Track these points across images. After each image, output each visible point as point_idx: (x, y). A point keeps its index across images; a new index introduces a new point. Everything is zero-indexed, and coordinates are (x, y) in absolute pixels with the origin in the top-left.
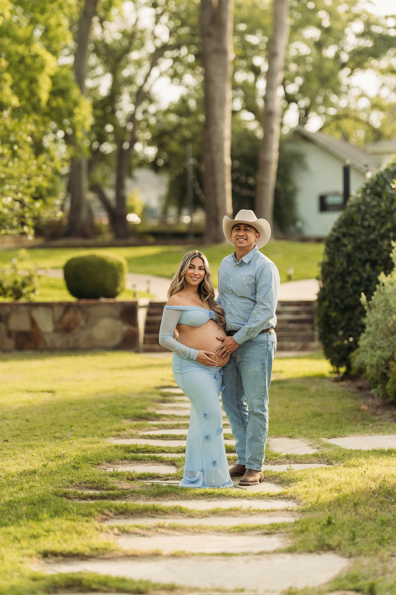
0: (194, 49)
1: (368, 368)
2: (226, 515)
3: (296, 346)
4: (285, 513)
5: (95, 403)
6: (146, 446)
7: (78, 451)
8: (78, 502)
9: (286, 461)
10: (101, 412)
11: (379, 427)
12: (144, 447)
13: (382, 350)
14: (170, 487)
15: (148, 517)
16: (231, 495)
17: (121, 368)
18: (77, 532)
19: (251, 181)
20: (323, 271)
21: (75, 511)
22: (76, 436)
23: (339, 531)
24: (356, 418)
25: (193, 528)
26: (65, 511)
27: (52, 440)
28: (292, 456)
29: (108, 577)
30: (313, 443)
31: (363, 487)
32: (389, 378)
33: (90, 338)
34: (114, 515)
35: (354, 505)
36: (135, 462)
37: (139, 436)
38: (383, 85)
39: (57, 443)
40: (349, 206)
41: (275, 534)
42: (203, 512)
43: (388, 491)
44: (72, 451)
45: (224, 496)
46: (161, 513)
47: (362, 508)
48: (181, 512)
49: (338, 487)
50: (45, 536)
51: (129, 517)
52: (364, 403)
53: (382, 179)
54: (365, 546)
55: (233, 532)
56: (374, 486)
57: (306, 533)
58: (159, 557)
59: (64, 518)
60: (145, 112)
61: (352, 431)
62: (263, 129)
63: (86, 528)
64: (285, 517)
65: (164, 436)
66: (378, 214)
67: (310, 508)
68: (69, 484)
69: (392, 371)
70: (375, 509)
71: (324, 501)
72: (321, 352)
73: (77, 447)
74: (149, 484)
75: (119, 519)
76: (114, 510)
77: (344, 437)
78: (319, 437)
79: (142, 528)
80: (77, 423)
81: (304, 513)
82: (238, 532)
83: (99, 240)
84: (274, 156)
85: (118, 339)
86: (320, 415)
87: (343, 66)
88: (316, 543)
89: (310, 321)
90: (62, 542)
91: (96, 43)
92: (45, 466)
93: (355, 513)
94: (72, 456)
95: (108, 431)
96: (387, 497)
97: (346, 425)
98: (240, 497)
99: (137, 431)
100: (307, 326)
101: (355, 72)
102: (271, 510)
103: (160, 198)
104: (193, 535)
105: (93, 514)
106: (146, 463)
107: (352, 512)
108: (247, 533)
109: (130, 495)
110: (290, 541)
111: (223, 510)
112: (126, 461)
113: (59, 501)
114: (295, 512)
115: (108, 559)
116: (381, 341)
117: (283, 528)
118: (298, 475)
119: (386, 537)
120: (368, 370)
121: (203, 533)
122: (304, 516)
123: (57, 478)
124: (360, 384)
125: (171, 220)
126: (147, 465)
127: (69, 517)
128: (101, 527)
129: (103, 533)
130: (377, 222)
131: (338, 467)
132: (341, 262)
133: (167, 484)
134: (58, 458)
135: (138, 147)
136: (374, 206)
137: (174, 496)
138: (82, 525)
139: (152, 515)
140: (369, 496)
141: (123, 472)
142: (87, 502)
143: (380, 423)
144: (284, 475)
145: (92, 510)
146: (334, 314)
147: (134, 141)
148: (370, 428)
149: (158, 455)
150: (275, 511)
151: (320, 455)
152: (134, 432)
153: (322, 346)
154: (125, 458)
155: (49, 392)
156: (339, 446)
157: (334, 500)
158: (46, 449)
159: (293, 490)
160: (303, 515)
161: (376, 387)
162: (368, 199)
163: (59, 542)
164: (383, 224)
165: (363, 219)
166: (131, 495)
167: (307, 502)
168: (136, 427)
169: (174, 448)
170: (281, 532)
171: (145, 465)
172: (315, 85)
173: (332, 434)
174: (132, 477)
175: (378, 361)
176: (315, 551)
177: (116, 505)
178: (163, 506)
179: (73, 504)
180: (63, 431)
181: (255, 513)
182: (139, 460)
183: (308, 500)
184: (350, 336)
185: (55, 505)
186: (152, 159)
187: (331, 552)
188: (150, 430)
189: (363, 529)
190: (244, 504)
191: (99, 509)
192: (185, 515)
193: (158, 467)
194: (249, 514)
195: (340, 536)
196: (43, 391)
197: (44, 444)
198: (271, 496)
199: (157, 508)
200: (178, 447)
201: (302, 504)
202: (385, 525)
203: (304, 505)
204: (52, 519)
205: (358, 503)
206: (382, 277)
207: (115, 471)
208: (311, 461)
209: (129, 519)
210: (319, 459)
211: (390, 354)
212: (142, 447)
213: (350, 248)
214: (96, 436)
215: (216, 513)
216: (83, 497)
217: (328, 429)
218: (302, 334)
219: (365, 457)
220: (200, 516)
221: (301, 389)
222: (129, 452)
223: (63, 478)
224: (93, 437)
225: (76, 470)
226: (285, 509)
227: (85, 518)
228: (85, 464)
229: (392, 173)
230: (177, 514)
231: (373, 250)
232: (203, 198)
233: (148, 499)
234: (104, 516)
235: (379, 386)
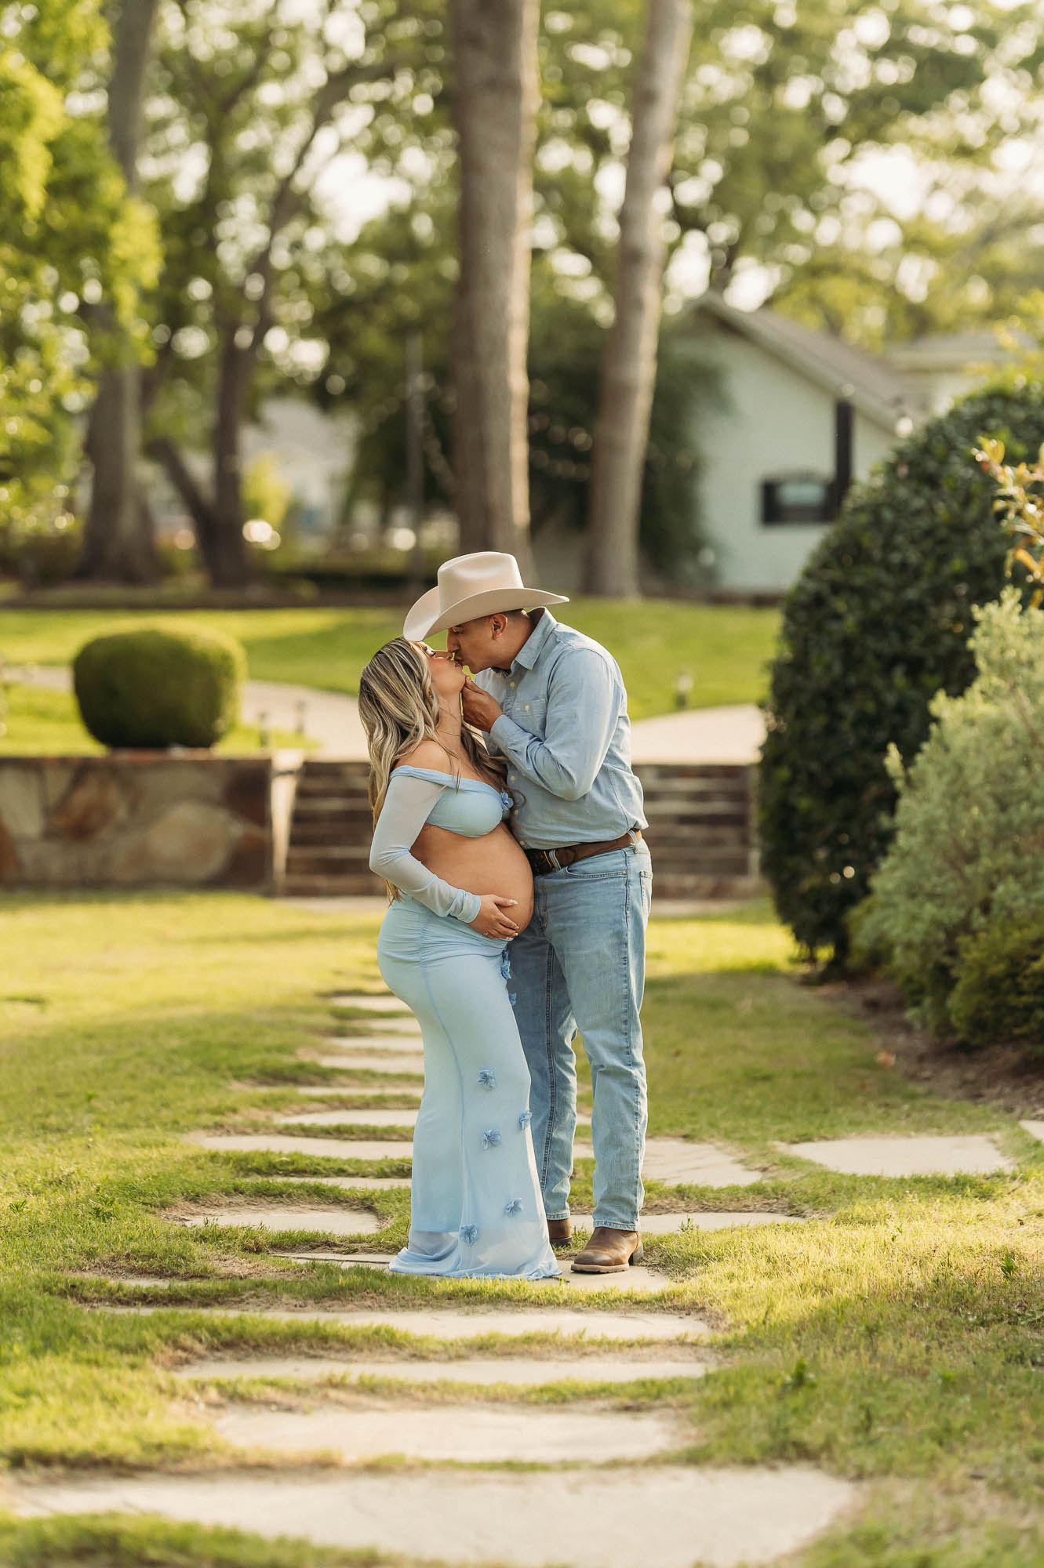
0: (433, 80)
1: (898, 951)
2: (514, 1354)
3: (697, 888)
4: (676, 1351)
5: (154, 1036)
6: (295, 1157)
7: (107, 1168)
8: (105, 1310)
9: (677, 1203)
10: (171, 1061)
11: (929, 1114)
12: (288, 1160)
13: (938, 901)
14: (360, 1272)
15: (302, 1357)
16: (530, 1297)
17: (226, 940)
18: (104, 1398)
19: (581, 438)
20: (776, 686)
21: (100, 1338)
22: (103, 1125)
23: (828, 1405)
24: (863, 1086)
25: (424, 1390)
26: (73, 1338)
27: (37, 1136)
28: (693, 1190)
29: (190, 1528)
30: (750, 1153)
31: (890, 1281)
32: (956, 980)
33: (142, 856)
34: (207, 1349)
35: (867, 1333)
36: (265, 1202)
37: (275, 1127)
38: (937, 186)
39: (51, 1142)
40: (849, 510)
41: (650, 1409)
42: (452, 1345)
43: (959, 1293)
44: (93, 1169)
45: (509, 1299)
46: (337, 1346)
47: (890, 1342)
48: (390, 1345)
49: (821, 1281)
50: (18, 1407)
51: (248, 1356)
52: (885, 1047)
53: (940, 437)
54: (900, 1449)
55: (536, 1403)
56: (918, 1278)
57: (735, 1409)
58: (332, 1471)
59: (70, 1356)
60: (297, 246)
61: (855, 1124)
62: (614, 298)
63: (131, 1385)
64: (676, 1361)
65: (342, 1129)
66: (929, 533)
67: (745, 1337)
68: (82, 1260)
69: (963, 961)
70: (923, 1345)
71: (784, 1318)
72: (767, 904)
73: (105, 1157)
74: (302, 1262)
75: (221, 1360)
76: (208, 1335)
77: (834, 1139)
78: (766, 1140)
79: (286, 1389)
80: (105, 1088)
81: (729, 1351)
82: (548, 1402)
83: (169, 590)
84: (643, 370)
85: (217, 861)
86: (767, 1078)
87: (832, 132)
88: (765, 1437)
89: (737, 820)
90: (63, 1424)
91: (166, 60)
92: (17, 1207)
93: (869, 1354)
94: (92, 1183)
95: (189, 1112)
96: (956, 1311)
97: (837, 1105)
98: (552, 1304)
99: (269, 1113)
100: (728, 833)
101: (862, 149)
102: (638, 1343)
103: (332, 481)
104: (425, 1409)
105: (150, 1347)
106: (293, 1204)
107: (862, 1351)
108: (574, 1406)
109: (253, 1292)
110: (693, 1431)
111: (506, 1340)
112: (240, 1199)
113: (55, 1309)
114: (705, 1347)
115: (190, 1475)
116: (935, 879)
117: (672, 1394)
118: (713, 1244)
119: (958, 1422)
120: (899, 957)
121: (454, 1404)
122: (729, 1360)
123: (51, 1241)
124: (872, 992)
125: (362, 540)
126: (298, 1208)
127: (84, 1354)
128: (172, 1383)
129: (178, 1399)
130: (925, 554)
131: (819, 1223)
132: (825, 665)
133: (353, 1264)
134: (54, 1187)
135: (276, 340)
136: (918, 513)
137: (372, 1298)
138: (118, 1377)
139: (312, 1352)
140: (905, 1306)
141: (231, 1229)
142: (133, 1311)
143: (931, 1102)
144: (673, 1245)
145: (148, 1335)
146: (804, 803)
147: (265, 324)
148: (904, 1116)
149: (328, 1182)
150: (649, 1344)
151: (769, 1189)
152: (260, 1116)
153: (768, 888)
154: (238, 1190)
155: (29, 1001)
156: (821, 1165)
157: (810, 1315)
158: (20, 1160)
159: (699, 1286)
160: (726, 1357)
161: (917, 1004)
162: (902, 492)
163: (54, 1424)
164: (943, 559)
165: (888, 546)
166: (255, 1295)
167: (736, 1321)
168: (266, 1102)
169: (370, 1163)
170: (668, 1406)
171: (292, 1208)
172: (753, 184)
173: (802, 1131)
174: (256, 1244)
175: (927, 933)
176: (763, 1461)
177: (213, 1322)
178: (343, 1326)
179: (93, 1316)
180: (67, 1110)
181: (595, 1348)
182: (275, 1196)
183: (739, 1317)
184: (847, 863)
185: (46, 1318)
186: (315, 373)
187: (805, 1465)
188: (303, 1111)
189: (892, 1399)
190: (565, 1324)
191: (165, 1331)
192: (401, 1353)
193: (326, 1214)
194: (577, 1351)
195: (831, 1419)
196: (13, 999)
197: (14, 1145)
198: (638, 1303)
199: (325, 1330)
200: (383, 1160)
201: (723, 1325)
202: (952, 1390)
203: (729, 1330)
204: (37, 1358)
205: (877, 1326)
206: (941, 705)
207: (209, 1225)
208: (746, 1206)
209: (248, 1362)
210: (766, 1201)
211: (962, 913)
212: (284, 1159)
213: (850, 623)
214: (157, 1128)
215: (487, 1348)
216: (122, 1298)
217: (789, 1118)
218: (714, 853)
219: (893, 1196)
220: (445, 1357)
221: (714, 1006)
222: (248, 1172)
223: (67, 1243)
224: (149, 1130)
225: (104, 1221)
226: (678, 1339)
227: (128, 1359)
228: (128, 1204)
229: (967, 422)
230: (379, 1350)
231: (913, 629)
232: (448, 481)
233: (301, 1306)
234: (180, 1353)
235: (927, 1001)
